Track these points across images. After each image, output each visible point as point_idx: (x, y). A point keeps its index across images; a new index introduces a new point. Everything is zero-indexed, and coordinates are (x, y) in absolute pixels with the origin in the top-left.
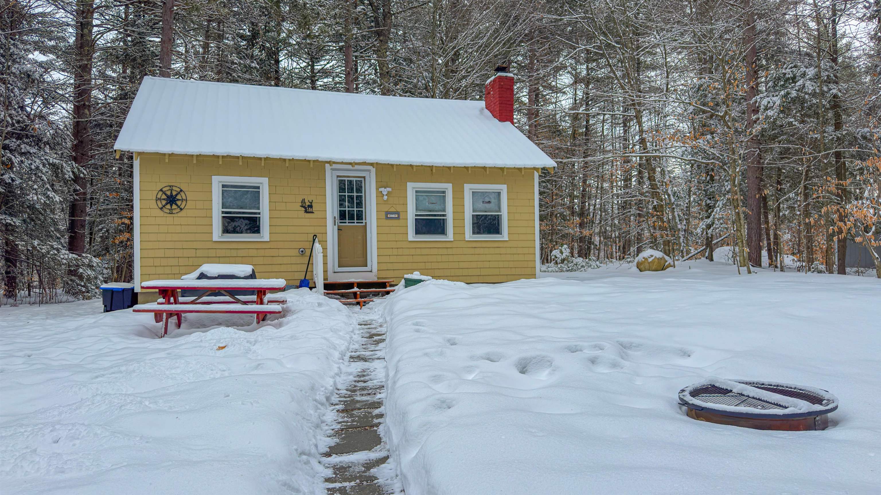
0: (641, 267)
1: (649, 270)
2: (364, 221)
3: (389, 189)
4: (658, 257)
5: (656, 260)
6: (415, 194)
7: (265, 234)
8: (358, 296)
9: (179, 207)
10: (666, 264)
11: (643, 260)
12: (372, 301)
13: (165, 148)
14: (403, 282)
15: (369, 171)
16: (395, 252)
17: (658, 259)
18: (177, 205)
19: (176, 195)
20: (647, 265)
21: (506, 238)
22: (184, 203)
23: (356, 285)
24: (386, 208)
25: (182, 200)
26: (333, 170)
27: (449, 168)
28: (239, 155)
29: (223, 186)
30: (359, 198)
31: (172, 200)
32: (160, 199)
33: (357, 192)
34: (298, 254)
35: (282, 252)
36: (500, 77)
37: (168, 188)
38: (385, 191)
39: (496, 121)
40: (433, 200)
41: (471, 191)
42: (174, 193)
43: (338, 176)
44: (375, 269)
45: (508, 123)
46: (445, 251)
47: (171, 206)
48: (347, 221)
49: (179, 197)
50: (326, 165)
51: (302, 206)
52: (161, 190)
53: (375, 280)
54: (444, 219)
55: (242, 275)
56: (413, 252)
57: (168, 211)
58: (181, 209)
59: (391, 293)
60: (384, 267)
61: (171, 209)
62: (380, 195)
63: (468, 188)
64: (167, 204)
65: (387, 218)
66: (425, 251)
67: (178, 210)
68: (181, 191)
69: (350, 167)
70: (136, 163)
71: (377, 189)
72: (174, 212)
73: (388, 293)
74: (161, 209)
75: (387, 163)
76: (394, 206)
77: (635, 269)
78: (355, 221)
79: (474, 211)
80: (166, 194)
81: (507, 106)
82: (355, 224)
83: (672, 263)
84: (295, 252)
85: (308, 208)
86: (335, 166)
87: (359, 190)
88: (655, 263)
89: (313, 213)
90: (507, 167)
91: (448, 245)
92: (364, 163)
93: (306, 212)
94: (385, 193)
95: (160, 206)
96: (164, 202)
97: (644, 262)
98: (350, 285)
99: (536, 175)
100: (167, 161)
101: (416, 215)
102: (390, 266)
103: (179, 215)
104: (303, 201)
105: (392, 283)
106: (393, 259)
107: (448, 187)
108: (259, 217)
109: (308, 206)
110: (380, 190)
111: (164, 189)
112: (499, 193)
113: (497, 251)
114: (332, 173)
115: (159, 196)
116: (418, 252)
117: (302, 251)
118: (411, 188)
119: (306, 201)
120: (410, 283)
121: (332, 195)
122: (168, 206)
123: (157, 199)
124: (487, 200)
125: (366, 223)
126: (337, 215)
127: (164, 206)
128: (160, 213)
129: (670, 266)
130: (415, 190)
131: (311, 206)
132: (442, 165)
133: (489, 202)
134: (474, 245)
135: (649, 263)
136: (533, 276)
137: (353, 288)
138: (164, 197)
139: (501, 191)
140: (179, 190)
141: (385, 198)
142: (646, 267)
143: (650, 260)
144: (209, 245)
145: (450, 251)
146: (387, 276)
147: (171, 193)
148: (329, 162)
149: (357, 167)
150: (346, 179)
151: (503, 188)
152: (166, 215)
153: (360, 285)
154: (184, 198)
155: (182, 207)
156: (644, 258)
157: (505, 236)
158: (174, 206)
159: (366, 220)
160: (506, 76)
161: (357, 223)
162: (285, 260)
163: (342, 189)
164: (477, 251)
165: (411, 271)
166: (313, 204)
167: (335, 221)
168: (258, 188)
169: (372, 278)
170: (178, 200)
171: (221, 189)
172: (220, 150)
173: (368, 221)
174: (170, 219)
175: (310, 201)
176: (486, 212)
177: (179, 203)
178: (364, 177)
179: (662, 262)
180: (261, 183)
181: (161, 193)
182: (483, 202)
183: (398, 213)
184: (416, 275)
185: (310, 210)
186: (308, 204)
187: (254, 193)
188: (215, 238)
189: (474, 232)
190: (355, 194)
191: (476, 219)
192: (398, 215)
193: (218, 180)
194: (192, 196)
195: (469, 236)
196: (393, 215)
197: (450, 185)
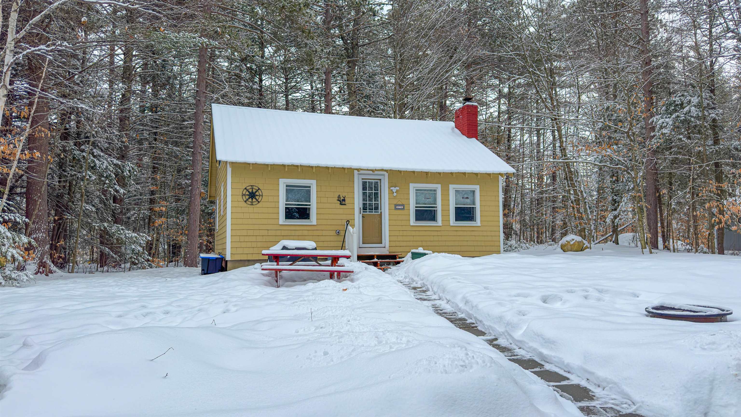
0: (565, 249)
1: (571, 251)
2: (379, 211)
3: (398, 188)
4: (578, 240)
5: (577, 243)
6: (415, 191)
7: (313, 219)
8: (379, 265)
9: (257, 200)
10: (584, 246)
11: (566, 243)
12: (390, 268)
14: (410, 255)
15: (384, 175)
16: (401, 233)
17: (578, 242)
18: (256, 199)
19: (256, 192)
20: (569, 247)
21: (479, 224)
22: (261, 197)
23: (375, 257)
24: (395, 202)
25: (259, 195)
26: (359, 174)
27: (440, 173)
28: (299, 165)
29: (287, 186)
30: (376, 194)
31: (252, 195)
32: (245, 195)
33: (375, 190)
34: (335, 234)
35: (324, 233)
36: (468, 106)
37: (250, 187)
38: (394, 189)
39: (465, 137)
40: (428, 196)
41: (454, 190)
42: (254, 191)
43: (362, 179)
44: (387, 245)
45: (474, 139)
46: (435, 234)
47: (252, 199)
48: (368, 211)
49: (257, 193)
50: (355, 171)
51: (338, 200)
52: (246, 189)
53: (387, 253)
54: (434, 210)
55: (310, 247)
56: (413, 233)
57: (250, 203)
58: (259, 202)
59: (401, 263)
60: (393, 244)
61: (252, 202)
62: (391, 192)
63: (452, 188)
64: (249, 198)
65: (396, 209)
66: (422, 233)
67: (257, 202)
68: (259, 189)
69: (371, 172)
70: (229, 170)
71: (389, 188)
72: (254, 203)
73: (398, 263)
74: (245, 201)
75: (397, 170)
76: (401, 200)
77: (559, 250)
78: (374, 211)
79: (456, 204)
80: (249, 192)
81: (473, 126)
82: (374, 213)
83: (589, 245)
84: (334, 233)
85: (342, 201)
86: (362, 172)
87: (378, 188)
88: (576, 246)
89: (345, 205)
90: (481, 172)
91: (438, 229)
92: (382, 170)
93: (341, 204)
94: (394, 191)
95: (245, 200)
96: (247, 197)
97: (567, 244)
98: (372, 257)
99: (500, 178)
100: (251, 168)
101: (416, 207)
102: (398, 244)
103: (258, 206)
104: (339, 197)
105: (399, 256)
106: (400, 238)
107: (438, 187)
108: (309, 208)
109: (342, 200)
110: (391, 188)
111: (247, 188)
112: (474, 192)
113: (473, 233)
114: (358, 177)
115: (244, 193)
116: (417, 233)
117: (338, 232)
118: (413, 187)
119: (341, 196)
120: (416, 256)
121: (359, 192)
122: (250, 200)
123: (243, 195)
124: (466, 196)
125: (381, 212)
126: (361, 206)
127: (247, 200)
128: (245, 205)
129: (587, 247)
130: (415, 189)
131: (344, 200)
132: (435, 172)
133: (467, 198)
134: (457, 229)
135: (571, 245)
136: (498, 252)
137: (374, 259)
138: (247, 193)
139: (476, 190)
140: (257, 188)
141: (395, 194)
142: (569, 249)
143: (572, 243)
144: (278, 227)
145: (439, 234)
146: (395, 251)
147: (252, 190)
148: (358, 170)
149: (376, 172)
150: (368, 181)
151: (477, 188)
152: (248, 206)
153: (379, 257)
154: (261, 194)
155: (259, 200)
156: (567, 241)
157: (478, 222)
158: (254, 200)
159: (381, 210)
160: (472, 105)
161: (375, 212)
162: (328, 238)
163: (364, 188)
164: (459, 233)
165: (417, 247)
166: (346, 199)
167: (360, 211)
168: (310, 187)
169: (385, 252)
170: (257, 195)
171: (285, 188)
173: (383, 211)
174: (251, 209)
175: (344, 196)
176: (464, 205)
177: (257, 197)
178: (380, 180)
179: (581, 244)
180: (312, 184)
181: (245, 191)
182: (463, 198)
183: (403, 205)
184: (421, 250)
185: (344, 203)
186: (342, 198)
187: (307, 191)
188: (281, 222)
189: (457, 220)
190: (373, 192)
191: (458, 210)
192: (403, 207)
193: (283, 182)
194: (266, 192)
195: (452, 222)
196: (399, 207)
197: (439, 185)
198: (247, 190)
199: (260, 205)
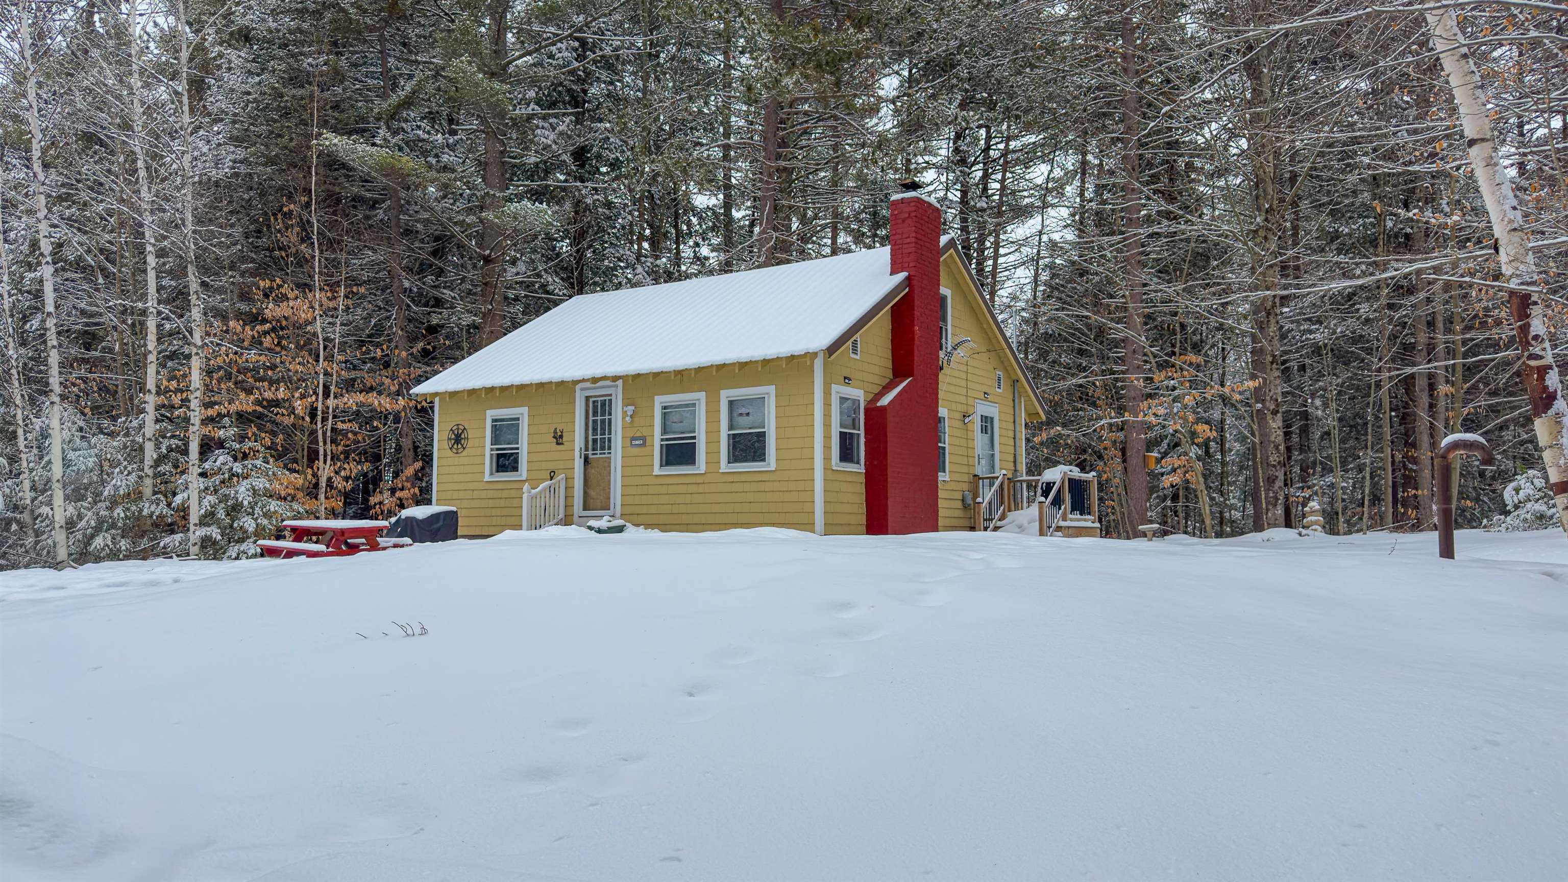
3: (633, 408)
6: (661, 411)
7: (522, 472)
9: (463, 446)
15: (616, 386)
16: (640, 490)
18: (461, 444)
19: (461, 434)
21: (772, 467)
22: (466, 441)
24: (632, 433)
25: (465, 438)
26: (582, 389)
29: (494, 421)
30: (604, 422)
31: (458, 439)
33: (608, 415)
37: (456, 427)
38: (630, 409)
40: (681, 417)
41: (727, 400)
42: (460, 432)
43: (585, 398)
44: (618, 512)
46: (691, 489)
47: (458, 445)
48: (598, 452)
49: (463, 436)
50: (576, 384)
51: (554, 437)
52: (452, 430)
54: (694, 443)
56: (658, 490)
57: (455, 451)
60: (628, 510)
61: (457, 449)
62: (625, 414)
63: (726, 395)
64: (455, 443)
65: (633, 445)
66: (672, 489)
67: (463, 449)
68: (465, 429)
70: (436, 404)
71: (623, 408)
72: (459, 451)
74: (451, 449)
76: (640, 429)
78: (606, 452)
79: (730, 429)
80: (454, 434)
82: (605, 456)
85: (559, 438)
87: (609, 408)
89: (563, 444)
91: (699, 479)
92: (604, 378)
93: (558, 444)
94: (629, 413)
95: (450, 447)
96: (453, 442)
99: (818, 364)
101: (662, 440)
102: (634, 509)
103: (463, 454)
104: (555, 432)
106: (637, 500)
107: (700, 397)
108: (518, 453)
109: (559, 436)
110: (625, 409)
112: (763, 401)
113: (761, 487)
114: (580, 395)
115: (450, 436)
116: (664, 490)
118: (658, 402)
119: (558, 430)
122: (456, 446)
123: (449, 439)
124: (748, 410)
125: (612, 453)
126: (583, 445)
127: (453, 446)
128: (449, 453)
130: (661, 405)
131: (561, 437)
133: (750, 414)
134: (730, 478)
138: (453, 437)
139: (766, 396)
140: (463, 428)
141: (630, 419)
144: (481, 486)
145: (701, 489)
147: (458, 431)
148: (580, 381)
150: (599, 399)
151: (770, 390)
152: (454, 455)
154: (466, 436)
155: (465, 446)
157: (770, 463)
158: (460, 446)
163: (587, 413)
164: (736, 487)
166: (564, 434)
167: (581, 452)
168: (518, 419)
170: (462, 439)
171: (491, 424)
173: (614, 451)
174: (456, 459)
175: (562, 430)
176: (750, 428)
177: (463, 442)
178: (607, 395)
180: (522, 414)
181: (451, 433)
182: (741, 414)
183: (644, 438)
185: (561, 441)
186: (559, 434)
187: (513, 426)
188: (487, 478)
189: (733, 458)
190: (599, 418)
191: (732, 439)
192: (643, 441)
193: (491, 414)
194: (471, 434)
195: (724, 466)
196: (640, 441)
197: (702, 395)
198: (453, 432)
199: (465, 453)
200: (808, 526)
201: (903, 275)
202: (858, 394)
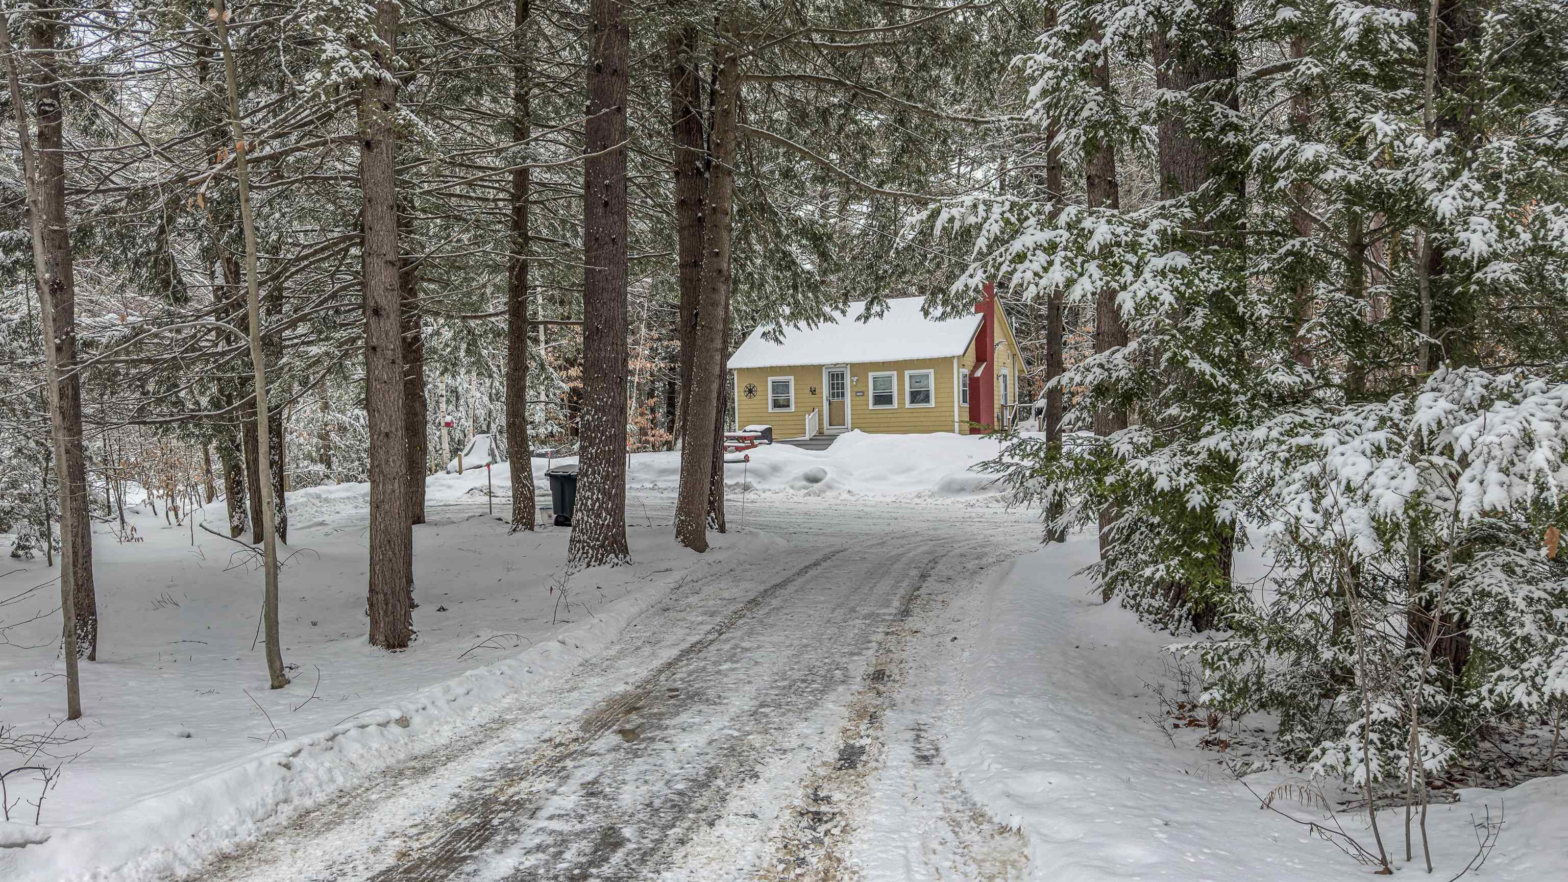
2: (844, 396)
3: (859, 378)
6: (873, 380)
7: (793, 408)
13: (744, 366)
15: (847, 368)
16: (861, 416)
21: (933, 407)
24: (856, 389)
25: (755, 391)
26: (826, 369)
27: (894, 362)
29: (773, 382)
30: (841, 384)
31: (750, 391)
33: (840, 381)
35: (801, 418)
37: (749, 386)
38: (855, 379)
40: (884, 383)
41: (909, 375)
42: (752, 388)
43: (827, 373)
44: (850, 427)
46: (891, 415)
47: (750, 394)
48: (834, 398)
50: (821, 367)
51: (810, 391)
52: (745, 387)
54: (891, 394)
56: (872, 416)
60: (855, 426)
61: (750, 396)
62: (852, 381)
63: (907, 373)
64: (748, 394)
65: (857, 396)
66: (879, 416)
68: (755, 387)
70: (735, 373)
71: (852, 378)
72: (752, 397)
75: (857, 362)
76: (861, 387)
78: (839, 397)
79: (910, 388)
82: (840, 400)
85: (813, 392)
86: (827, 366)
87: (843, 379)
89: (816, 394)
91: (895, 411)
92: (845, 364)
93: (813, 394)
95: (745, 395)
99: (955, 360)
101: (874, 393)
102: (858, 425)
103: (754, 399)
104: (811, 388)
106: (860, 421)
108: (790, 399)
111: (747, 386)
112: (927, 376)
113: (927, 414)
115: (745, 390)
116: (876, 415)
118: (871, 375)
119: (813, 387)
121: (827, 383)
123: (745, 392)
124: (920, 380)
125: (845, 399)
126: (829, 394)
128: (746, 398)
130: (873, 377)
131: (815, 391)
132: (889, 361)
133: (921, 382)
134: (911, 411)
138: (747, 390)
139: (929, 374)
140: (753, 386)
141: (856, 383)
145: (895, 415)
148: (824, 365)
149: (837, 366)
150: (834, 373)
151: (931, 371)
152: (749, 399)
155: (755, 395)
157: (932, 404)
158: (752, 395)
163: (831, 380)
164: (914, 415)
166: (816, 389)
167: (827, 399)
170: (753, 391)
171: (772, 384)
172: (768, 364)
173: (846, 397)
174: (750, 401)
175: (815, 387)
176: (919, 388)
177: (754, 393)
178: (842, 372)
180: (788, 380)
182: (917, 382)
186: (813, 389)
187: (786, 385)
188: (770, 411)
189: (912, 402)
190: (838, 382)
191: (912, 393)
192: (864, 393)
193: (770, 379)
194: (759, 389)
195: (908, 405)
196: (860, 393)
197: (895, 373)
198: (747, 388)
199: (756, 398)
200: (953, 431)
201: (981, 315)
202: (966, 371)
